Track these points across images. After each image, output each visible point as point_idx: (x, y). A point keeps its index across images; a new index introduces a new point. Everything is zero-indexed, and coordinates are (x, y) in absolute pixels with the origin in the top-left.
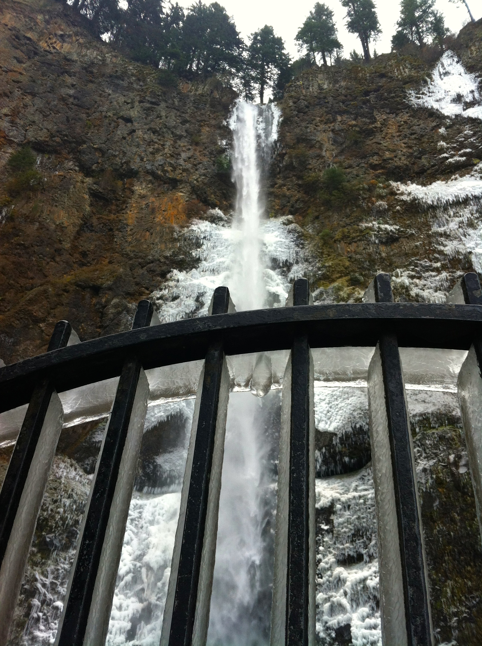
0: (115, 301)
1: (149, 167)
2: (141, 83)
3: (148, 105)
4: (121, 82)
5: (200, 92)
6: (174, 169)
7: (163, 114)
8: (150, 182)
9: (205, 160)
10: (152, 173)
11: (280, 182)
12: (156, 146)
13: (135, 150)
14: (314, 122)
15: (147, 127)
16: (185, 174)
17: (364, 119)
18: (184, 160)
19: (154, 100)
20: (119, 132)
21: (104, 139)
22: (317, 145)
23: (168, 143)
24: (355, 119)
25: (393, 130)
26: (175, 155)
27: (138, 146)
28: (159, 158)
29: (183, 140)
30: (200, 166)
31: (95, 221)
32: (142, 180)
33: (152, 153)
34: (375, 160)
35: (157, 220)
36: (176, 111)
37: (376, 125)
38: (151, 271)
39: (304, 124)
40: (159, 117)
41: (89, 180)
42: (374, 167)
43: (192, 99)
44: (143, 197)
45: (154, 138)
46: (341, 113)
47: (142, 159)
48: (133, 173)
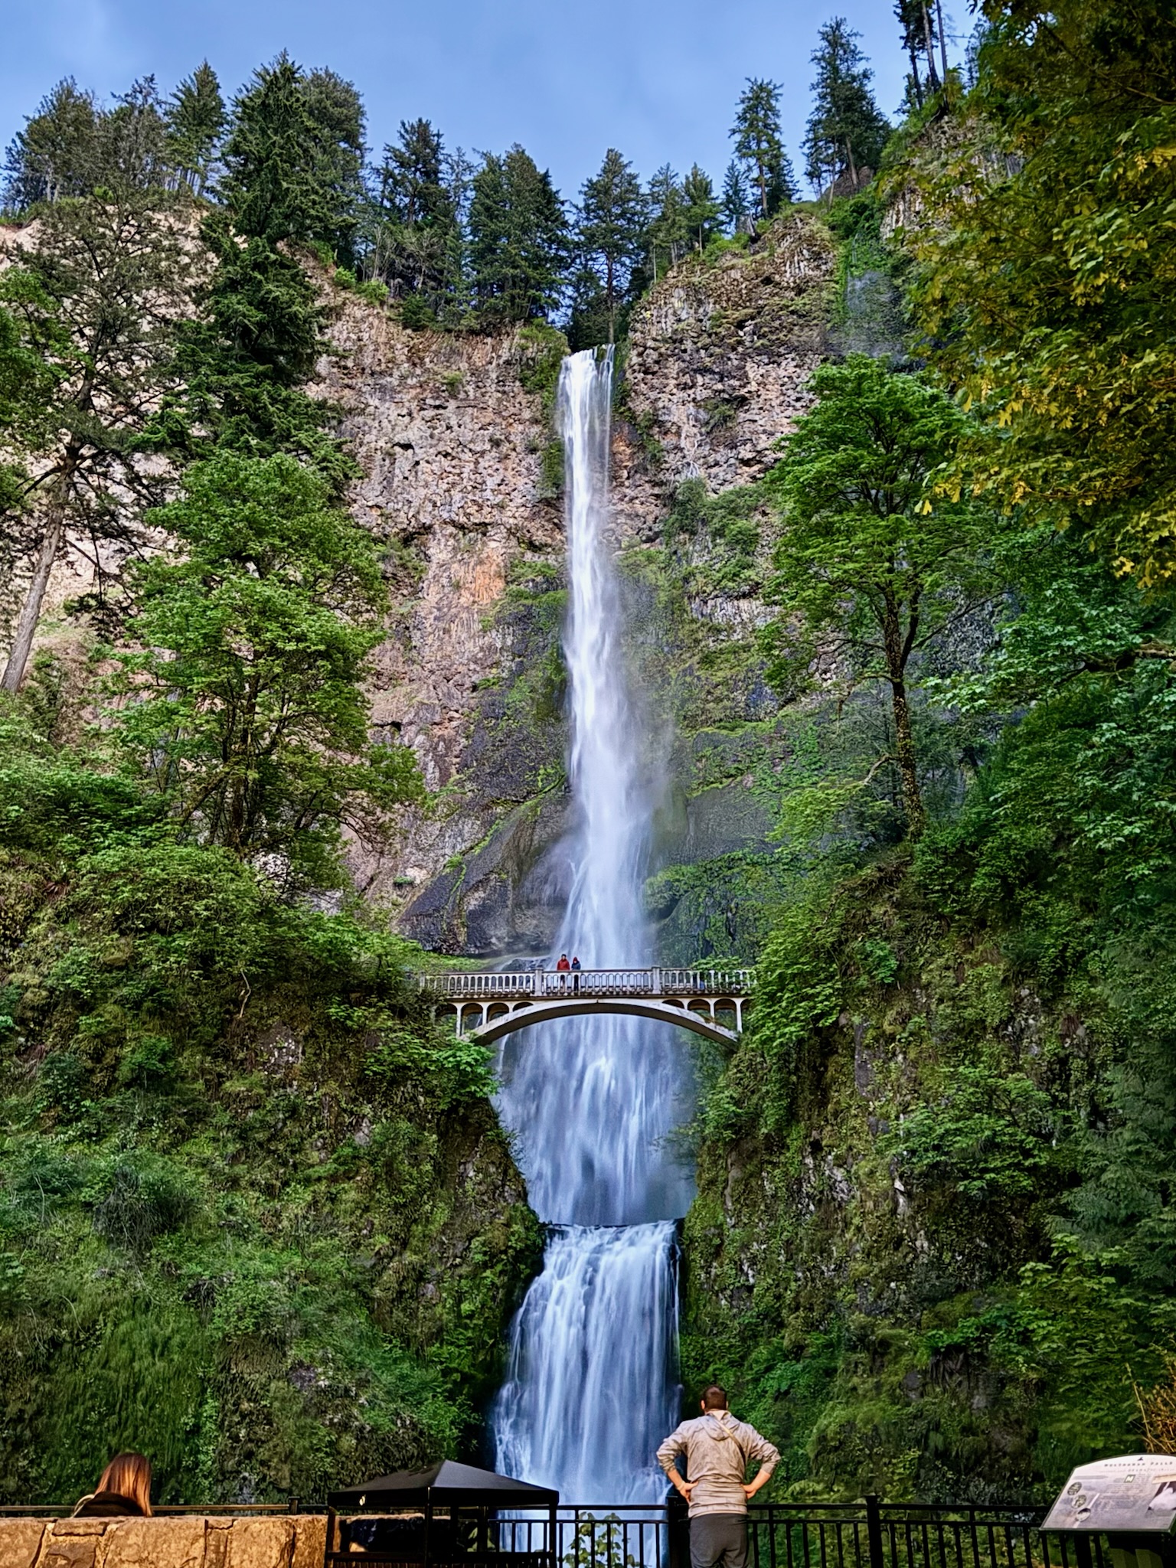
0: (420, 739)
1: (445, 515)
2: (418, 371)
3: (429, 413)
4: (389, 379)
5: (504, 359)
6: (481, 507)
7: (453, 422)
8: (452, 535)
9: (520, 482)
10: (453, 523)
11: (629, 492)
12: (451, 479)
13: (422, 492)
14: (667, 390)
15: (432, 451)
16: (495, 512)
17: (732, 382)
18: (493, 491)
19: (438, 403)
20: (397, 471)
21: (379, 488)
22: (674, 429)
23: (466, 470)
24: (721, 380)
25: (772, 394)
26: (479, 485)
27: (426, 486)
28: (457, 496)
29: (487, 457)
30: (515, 493)
32: (439, 536)
33: (447, 491)
34: (746, 453)
35: (462, 600)
36: (470, 410)
37: (749, 388)
38: (458, 685)
39: (653, 395)
40: (449, 428)
42: (747, 463)
43: (494, 376)
44: (442, 566)
45: (446, 463)
46: (704, 371)
47: (435, 505)
48: (427, 529)
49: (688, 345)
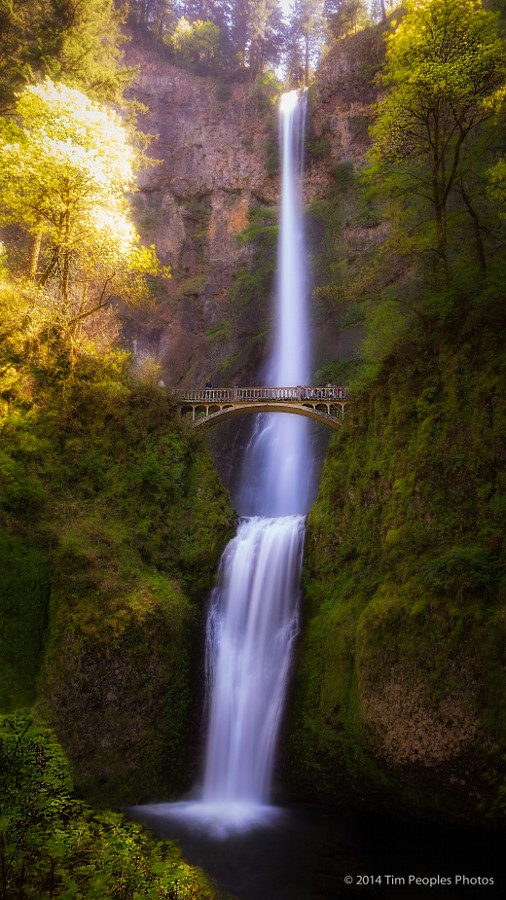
0: (207, 302)
1: (220, 184)
2: (205, 103)
3: (210, 127)
4: (190, 108)
5: (250, 95)
6: (237, 180)
7: (223, 132)
8: (223, 195)
9: (258, 166)
10: (223, 189)
11: (314, 171)
12: (222, 164)
13: (208, 172)
14: (335, 112)
15: (213, 148)
16: (245, 183)
18: (243, 170)
19: (215, 121)
20: (195, 160)
21: (186, 169)
22: (338, 135)
23: (230, 159)
24: (363, 106)
26: (237, 168)
27: (209, 168)
28: (225, 174)
29: (241, 152)
30: (255, 172)
31: (190, 242)
32: (216, 196)
33: (221, 171)
36: (232, 126)
38: (227, 275)
39: (327, 115)
40: (221, 136)
41: (181, 208)
43: (245, 106)
44: (219, 212)
45: (219, 155)
46: (354, 101)
47: (214, 179)
48: (210, 193)
49: (347, 86)
